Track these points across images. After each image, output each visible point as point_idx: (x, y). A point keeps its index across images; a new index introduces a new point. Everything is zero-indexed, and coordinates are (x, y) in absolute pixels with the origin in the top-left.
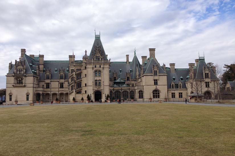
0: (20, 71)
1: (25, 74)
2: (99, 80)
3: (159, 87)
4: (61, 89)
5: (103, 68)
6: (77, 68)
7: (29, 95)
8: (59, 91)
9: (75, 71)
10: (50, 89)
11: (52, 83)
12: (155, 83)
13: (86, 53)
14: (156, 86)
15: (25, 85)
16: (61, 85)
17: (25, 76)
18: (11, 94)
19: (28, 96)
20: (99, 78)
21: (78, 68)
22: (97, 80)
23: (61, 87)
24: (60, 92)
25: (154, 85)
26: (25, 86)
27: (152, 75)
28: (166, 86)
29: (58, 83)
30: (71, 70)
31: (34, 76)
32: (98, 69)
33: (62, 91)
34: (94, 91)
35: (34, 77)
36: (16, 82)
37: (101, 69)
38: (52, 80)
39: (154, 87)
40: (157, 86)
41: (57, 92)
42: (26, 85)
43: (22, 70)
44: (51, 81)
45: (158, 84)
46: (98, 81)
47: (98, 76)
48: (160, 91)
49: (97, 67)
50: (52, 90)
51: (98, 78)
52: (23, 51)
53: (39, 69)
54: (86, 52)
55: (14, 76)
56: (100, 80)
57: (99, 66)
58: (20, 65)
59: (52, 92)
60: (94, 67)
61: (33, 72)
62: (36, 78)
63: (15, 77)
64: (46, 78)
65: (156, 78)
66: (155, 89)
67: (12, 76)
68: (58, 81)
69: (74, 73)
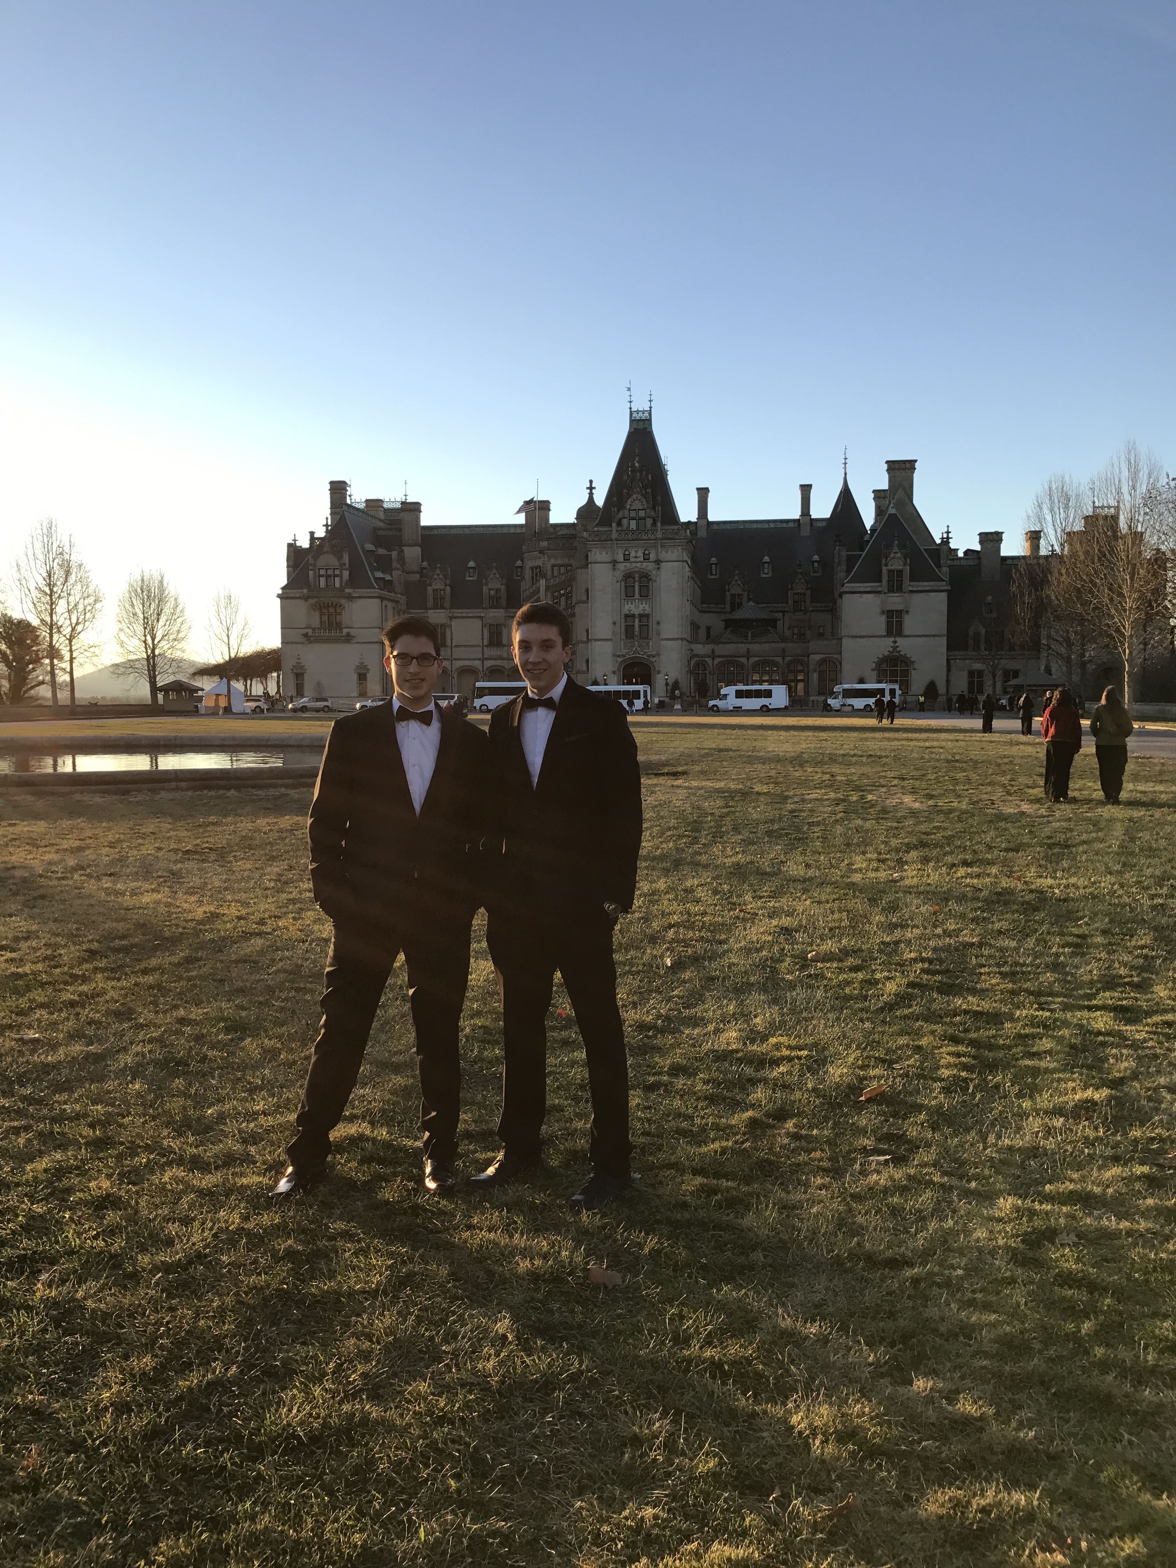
0: (330, 576)
1: (347, 590)
2: (640, 616)
3: (905, 645)
4: (494, 652)
5: (658, 562)
6: (553, 561)
7: (368, 675)
8: (483, 660)
9: (544, 576)
10: (449, 649)
11: (454, 623)
12: (889, 625)
13: (591, 494)
14: (892, 639)
15: (348, 634)
16: (491, 634)
17: (350, 598)
18: (299, 671)
19: (362, 677)
20: (641, 607)
21: (559, 562)
22: (633, 616)
23: (491, 644)
24: (488, 663)
25: (884, 633)
26: (349, 638)
27: (879, 592)
28: (944, 641)
29: (478, 623)
30: (532, 568)
31: (382, 599)
32: (638, 565)
33: (495, 659)
34: (619, 660)
35: (385, 603)
36: (316, 621)
37: (650, 566)
38: (457, 612)
39: (884, 646)
40: (898, 639)
41: (477, 664)
42: (353, 632)
43: (337, 572)
44: (451, 618)
45: (907, 629)
46: (637, 621)
47: (637, 596)
48: (913, 662)
49: (632, 560)
50: (458, 653)
51: (637, 607)
52: (338, 489)
53: (403, 564)
54: (591, 488)
55: (306, 598)
56: (647, 616)
57: (640, 554)
58: (327, 552)
59: (458, 664)
60: (620, 557)
61: (376, 579)
62: (390, 605)
63: (311, 601)
64: (430, 604)
65: (895, 601)
66: (887, 653)
67: (299, 598)
68: (481, 618)
69: (543, 582)
